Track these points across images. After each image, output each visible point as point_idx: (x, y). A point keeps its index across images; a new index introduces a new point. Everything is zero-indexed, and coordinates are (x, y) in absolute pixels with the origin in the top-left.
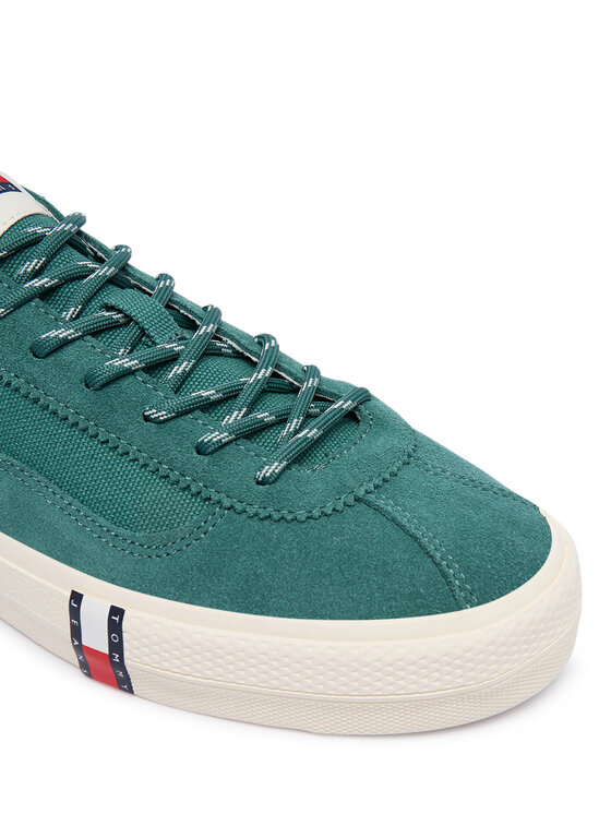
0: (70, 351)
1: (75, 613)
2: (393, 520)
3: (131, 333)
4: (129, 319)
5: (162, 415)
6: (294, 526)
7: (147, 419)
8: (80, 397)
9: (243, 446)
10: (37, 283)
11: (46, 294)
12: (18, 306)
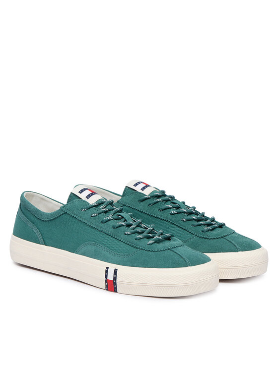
0: (110, 222)
1: (107, 272)
2: (176, 253)
3: (123, 219)
4: (122, 217)
5: (129, 233)
6: (155, 252)
7: (125, 234)
8: (112, 230)
9: (145, 239)
10: (104, 209)
11: (106, 212)
12: (99, 214)
